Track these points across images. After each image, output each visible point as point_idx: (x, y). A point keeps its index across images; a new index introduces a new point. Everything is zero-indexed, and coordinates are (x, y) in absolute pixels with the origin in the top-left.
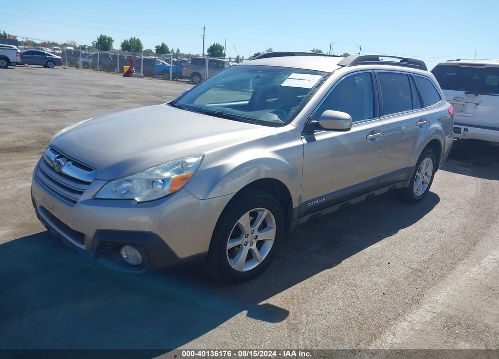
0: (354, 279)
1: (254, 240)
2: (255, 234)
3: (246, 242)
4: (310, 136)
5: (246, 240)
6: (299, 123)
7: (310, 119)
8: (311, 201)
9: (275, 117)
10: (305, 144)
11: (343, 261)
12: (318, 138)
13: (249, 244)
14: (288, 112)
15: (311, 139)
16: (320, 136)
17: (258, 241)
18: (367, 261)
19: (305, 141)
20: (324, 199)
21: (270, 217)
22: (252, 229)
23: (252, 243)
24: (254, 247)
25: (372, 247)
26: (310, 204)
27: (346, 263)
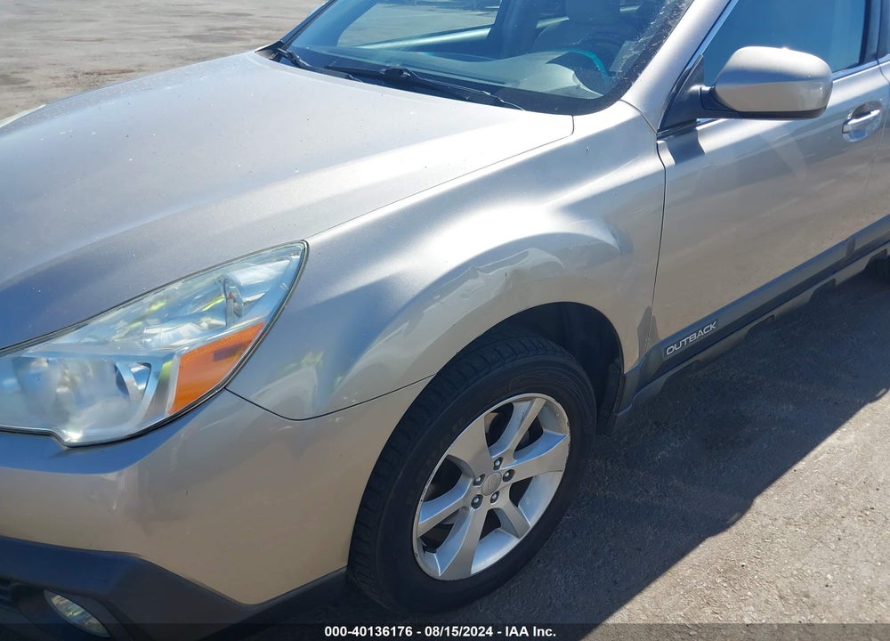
0: (801, 576)
1: (503, 484)
2: (504, 468)
3: (480, 497)
4: (685, 139)
5: (477, 490)
6: (650, 97)
7: (683, 80)
8: (675, 338)
9: (566, 79)
10: (671, 167)
11: (758, 501)
12: (708, 143)
13: (486, 499)
14: (608, 59)
15: (687, 151)
16: (717, 137)
17: (514, 485)
18: (830, 499)
19: (668, 158)
20: (712, 327)
21: (554, 412)
22: (495, 457)
23: (497, 493)
24: (503, 502)
25: (832, 440)
26: (674, 348)
27: (767, 504)
